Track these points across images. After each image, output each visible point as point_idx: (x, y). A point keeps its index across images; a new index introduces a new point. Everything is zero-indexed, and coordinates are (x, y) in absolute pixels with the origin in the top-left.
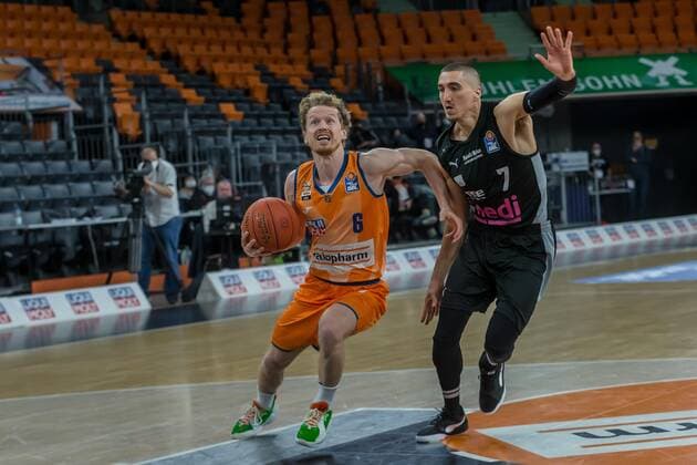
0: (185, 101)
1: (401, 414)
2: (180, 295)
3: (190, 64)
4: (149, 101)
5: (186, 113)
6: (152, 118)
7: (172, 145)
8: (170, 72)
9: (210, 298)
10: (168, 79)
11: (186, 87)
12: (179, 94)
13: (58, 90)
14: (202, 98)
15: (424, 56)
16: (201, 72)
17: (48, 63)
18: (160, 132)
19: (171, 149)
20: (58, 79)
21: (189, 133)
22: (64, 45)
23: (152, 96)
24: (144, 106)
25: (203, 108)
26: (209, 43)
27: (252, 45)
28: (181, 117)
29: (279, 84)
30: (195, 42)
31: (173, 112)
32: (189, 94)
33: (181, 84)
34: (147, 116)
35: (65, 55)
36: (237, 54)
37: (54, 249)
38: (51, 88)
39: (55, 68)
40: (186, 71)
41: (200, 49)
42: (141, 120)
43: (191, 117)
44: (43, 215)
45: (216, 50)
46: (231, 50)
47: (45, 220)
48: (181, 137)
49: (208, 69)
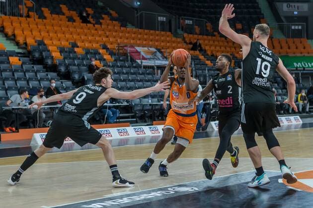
0: (207, 65)
1: (271, 172)
2: (201, 128)
3: (209, 53)
4: (195, 64)
5: (207, 68)
6: (196, 69)
7: (202, 79)
8: (202, 55)
9: (211, 130)
10: (202, 57)
11: (207, 60)
12: (205, 62)
13: (165, 59)
14: (212, 64)
15: (287, 53)
16: (213, 55)
17: (162, 50)
18: (198, 74)
19: (201, 80)
20: (165, 56)
21: (207, 75)
22: (168, 44)
23: (196, 63)
24: (193, 66)
25: (212, 67)
26: (216, 46)
27: (230, 47)
28: (205, 70)
29: (238, 61)
30: (211, 46)
31: (202, 68)
32: (208, 62)
33: (206, 59)
34: (194, 69)
35: (168, 48)
36: (225, 50)
37: (161, 111)
38: (163, 58)
39: (165, 52)
40: (208, 55)
41: (213, 48)
42: (192, 70)
43: (208, 70)
44: (158, 100)
45: (218, 48)
46: (223, 48)
47: (159, 101)
48: (205, 76)
49: (215, 54)
